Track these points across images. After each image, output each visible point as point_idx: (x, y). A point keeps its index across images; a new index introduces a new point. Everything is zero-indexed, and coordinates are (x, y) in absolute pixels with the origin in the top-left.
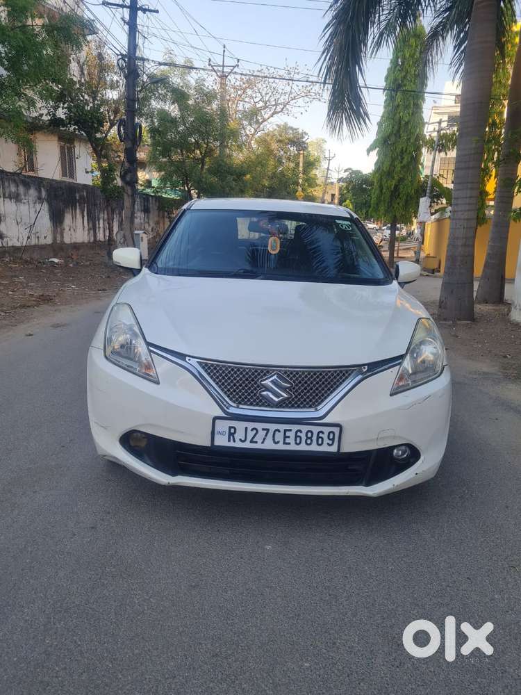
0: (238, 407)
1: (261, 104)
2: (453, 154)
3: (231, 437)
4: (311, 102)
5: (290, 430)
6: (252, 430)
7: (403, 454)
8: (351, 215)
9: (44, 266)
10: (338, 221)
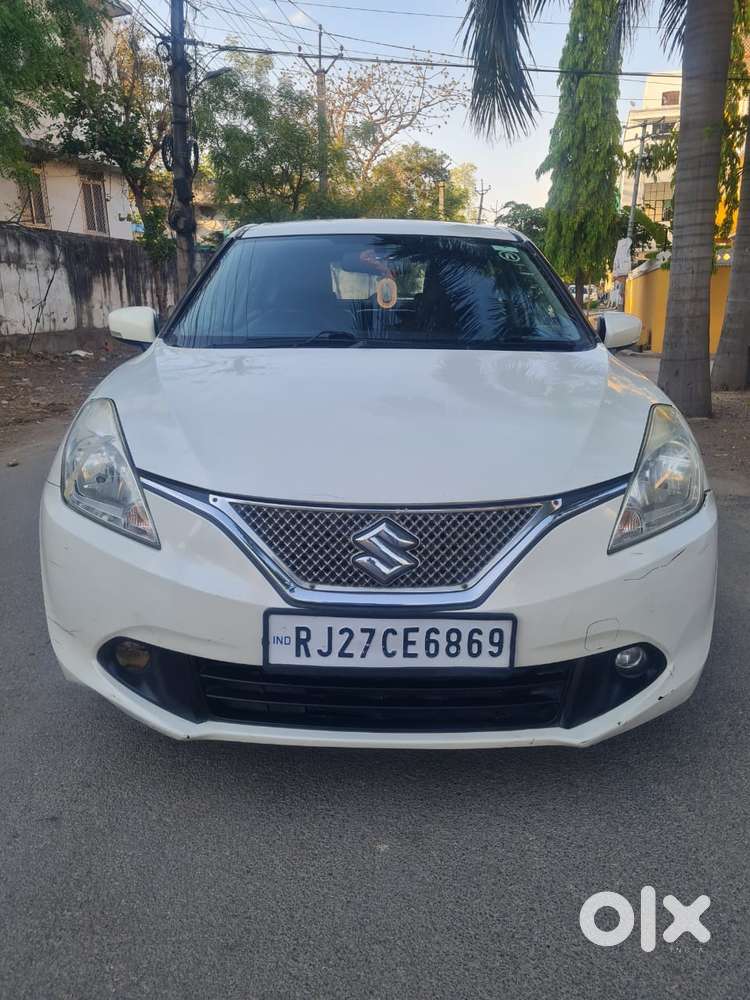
0: (312, 589)
1: (380, 115)
2: (666, 175)
3: (302, 647)
4: (452, 109)
5: (416, 630)
6: (342, 632)
7: (631, 662)
8: (517, 237)
9: (63, 361)
10: (496, 248)
